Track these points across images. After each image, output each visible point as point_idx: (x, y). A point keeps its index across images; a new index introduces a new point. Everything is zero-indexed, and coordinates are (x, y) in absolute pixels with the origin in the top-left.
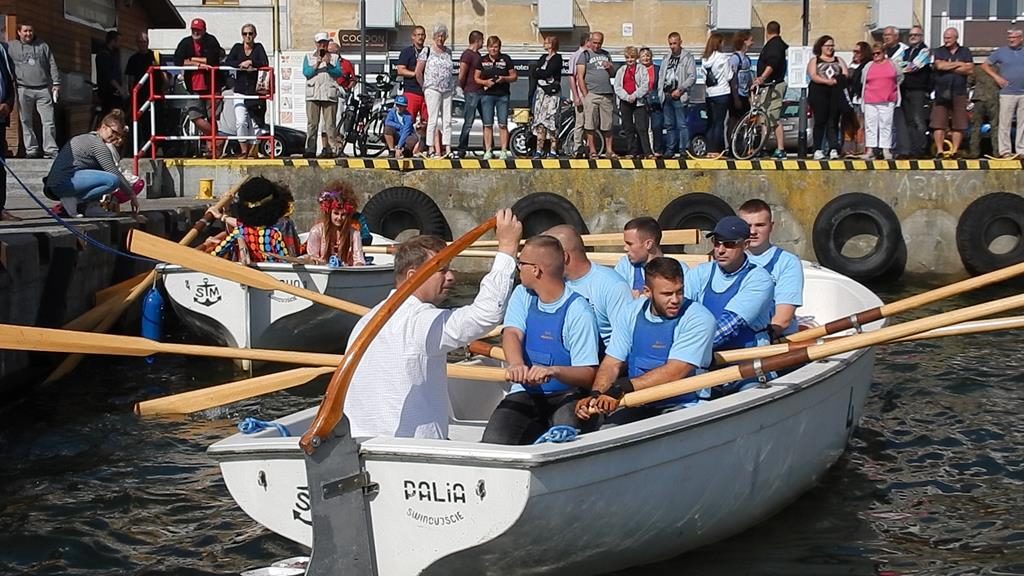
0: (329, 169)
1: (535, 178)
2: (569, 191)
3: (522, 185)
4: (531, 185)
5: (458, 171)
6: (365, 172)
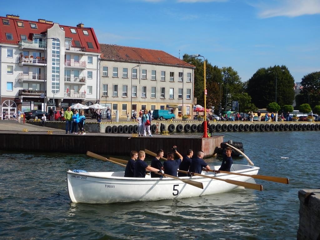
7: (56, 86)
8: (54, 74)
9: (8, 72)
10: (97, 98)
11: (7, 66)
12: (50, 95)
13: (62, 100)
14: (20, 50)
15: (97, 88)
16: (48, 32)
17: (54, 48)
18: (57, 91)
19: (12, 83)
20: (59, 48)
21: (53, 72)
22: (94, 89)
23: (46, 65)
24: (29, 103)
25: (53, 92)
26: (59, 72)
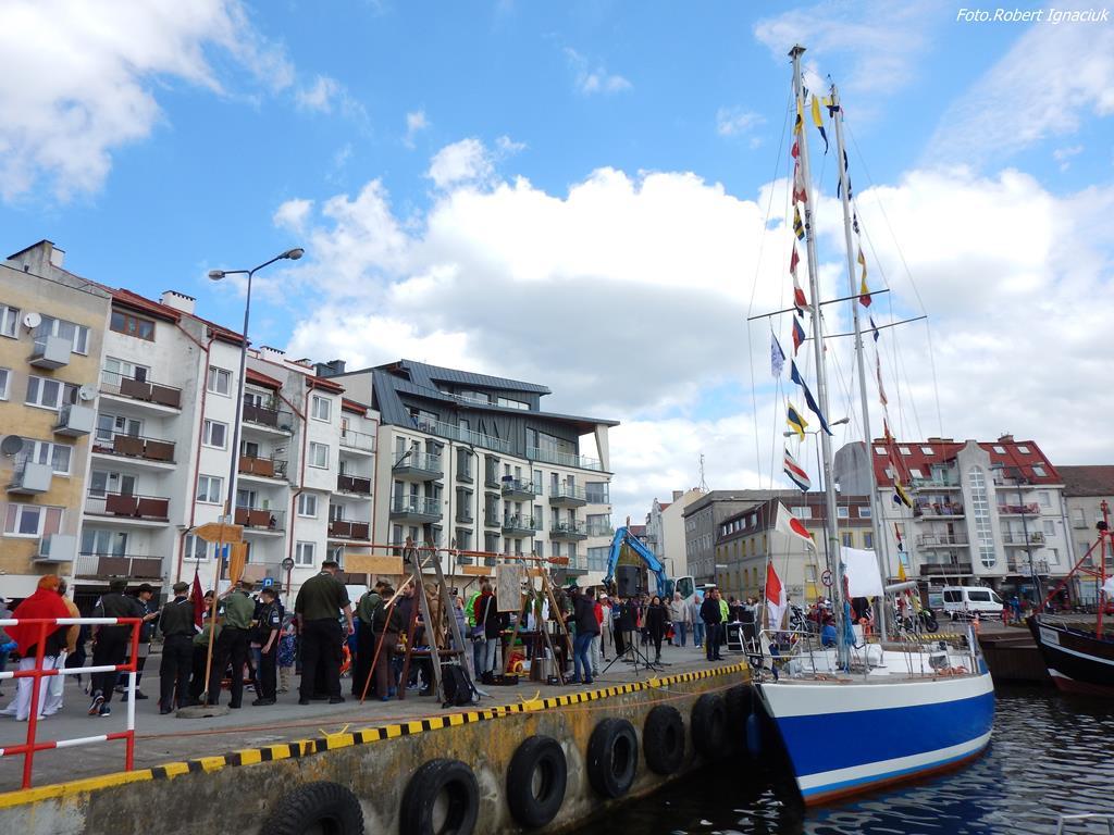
0: (215, 772)
1: (425, 742)
2: (449, 752)
3: (414, 752)
4: (422, 751)
5: (358, 747)
6: (261, 768)
7: (989, 554)
8: (981, 531)
10: (1071, 571)
11: (896, 524)
12: (980, 570)
13: (1004, 578)
14: (913, 494)
16: (960, 458)
17: (974, 484)
18: (992, 563)
19: (907, 552)
20: (982, 483)
21: (980, 527)
22: (1062, 552)
23: (962, 516)
25: (985, 564)
26: (989, 527)
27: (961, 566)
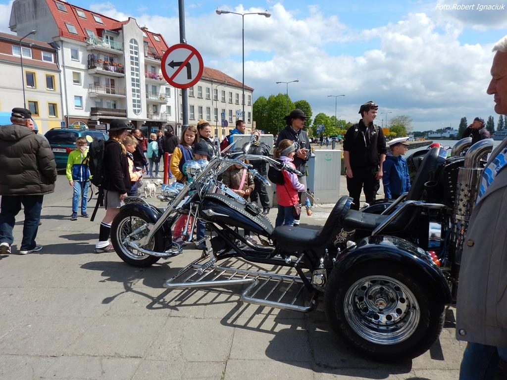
7: (137, 104)
8: (133, 88)
9: (74, 81)
10: (176, 120)
11: (73, 72)
12: (131, 115)
13: (144, 122)
14: (88, 50)
15: (176, 108)
16: (124, 29)
17: (132, 52)
18: (139, 111)
19: (81, 97)
20: (137, 53)
21: (133, 85)
22: (173, 109)
23: (123, 75)
24: (104, 126)
25: (135, 111)
26: (139, 86)
27: (119, 111)
